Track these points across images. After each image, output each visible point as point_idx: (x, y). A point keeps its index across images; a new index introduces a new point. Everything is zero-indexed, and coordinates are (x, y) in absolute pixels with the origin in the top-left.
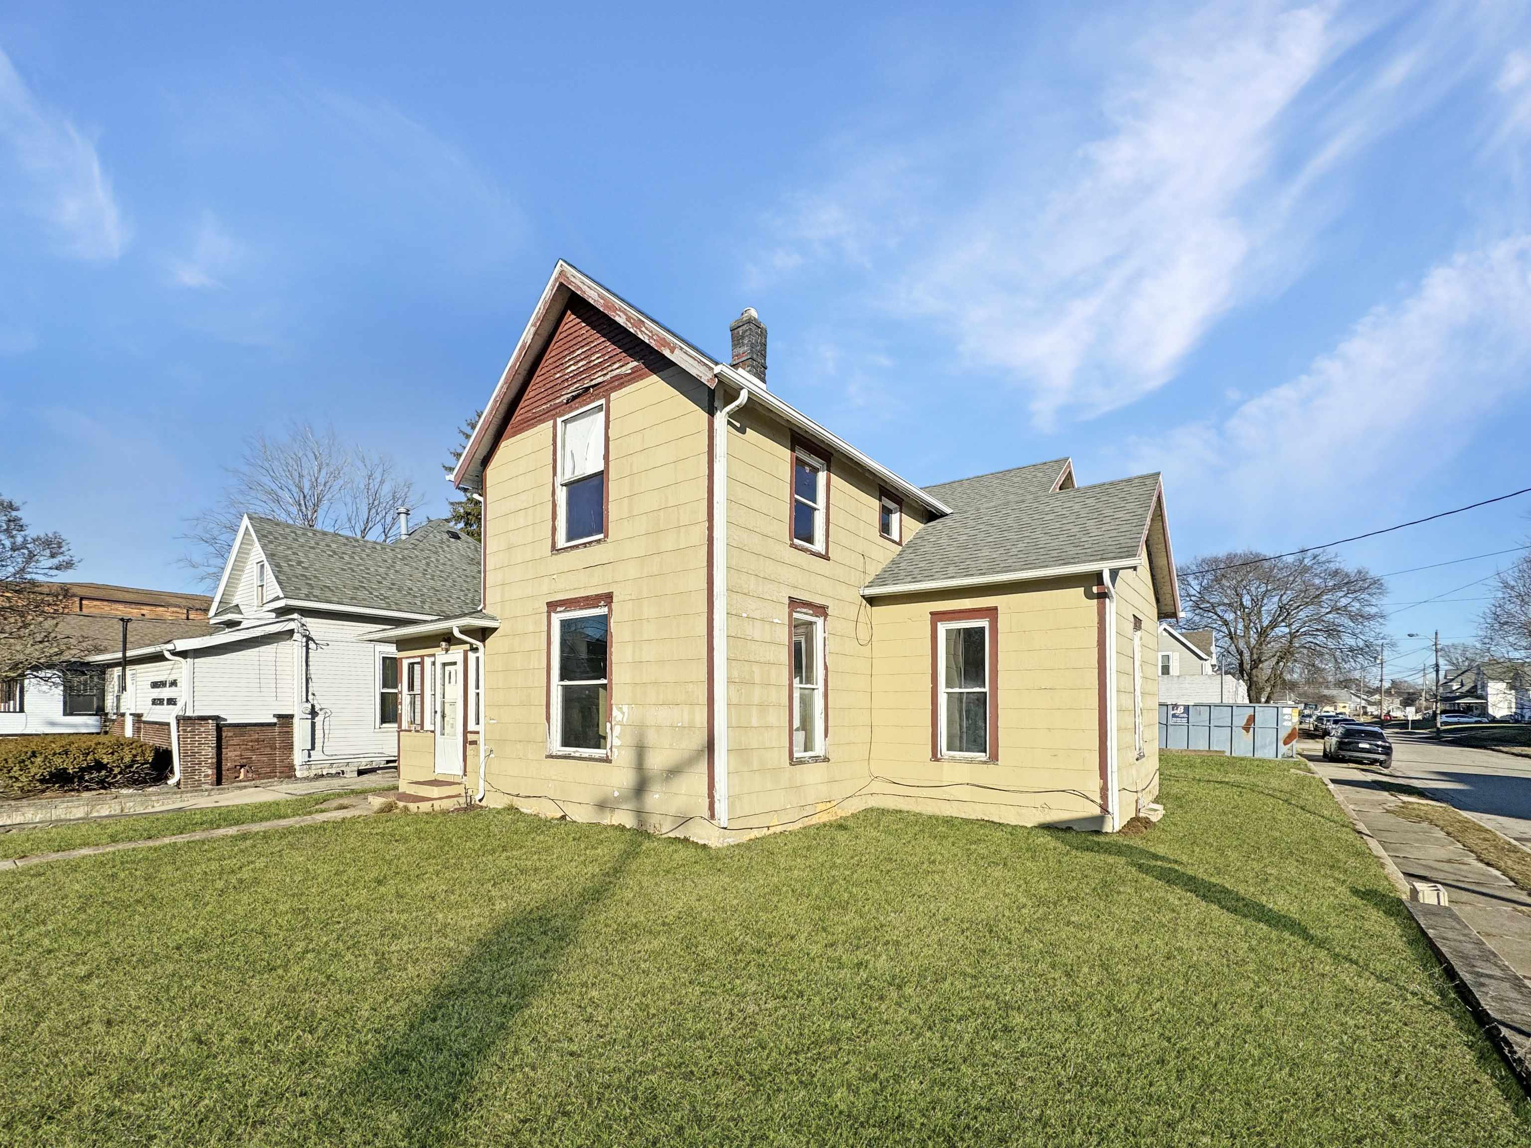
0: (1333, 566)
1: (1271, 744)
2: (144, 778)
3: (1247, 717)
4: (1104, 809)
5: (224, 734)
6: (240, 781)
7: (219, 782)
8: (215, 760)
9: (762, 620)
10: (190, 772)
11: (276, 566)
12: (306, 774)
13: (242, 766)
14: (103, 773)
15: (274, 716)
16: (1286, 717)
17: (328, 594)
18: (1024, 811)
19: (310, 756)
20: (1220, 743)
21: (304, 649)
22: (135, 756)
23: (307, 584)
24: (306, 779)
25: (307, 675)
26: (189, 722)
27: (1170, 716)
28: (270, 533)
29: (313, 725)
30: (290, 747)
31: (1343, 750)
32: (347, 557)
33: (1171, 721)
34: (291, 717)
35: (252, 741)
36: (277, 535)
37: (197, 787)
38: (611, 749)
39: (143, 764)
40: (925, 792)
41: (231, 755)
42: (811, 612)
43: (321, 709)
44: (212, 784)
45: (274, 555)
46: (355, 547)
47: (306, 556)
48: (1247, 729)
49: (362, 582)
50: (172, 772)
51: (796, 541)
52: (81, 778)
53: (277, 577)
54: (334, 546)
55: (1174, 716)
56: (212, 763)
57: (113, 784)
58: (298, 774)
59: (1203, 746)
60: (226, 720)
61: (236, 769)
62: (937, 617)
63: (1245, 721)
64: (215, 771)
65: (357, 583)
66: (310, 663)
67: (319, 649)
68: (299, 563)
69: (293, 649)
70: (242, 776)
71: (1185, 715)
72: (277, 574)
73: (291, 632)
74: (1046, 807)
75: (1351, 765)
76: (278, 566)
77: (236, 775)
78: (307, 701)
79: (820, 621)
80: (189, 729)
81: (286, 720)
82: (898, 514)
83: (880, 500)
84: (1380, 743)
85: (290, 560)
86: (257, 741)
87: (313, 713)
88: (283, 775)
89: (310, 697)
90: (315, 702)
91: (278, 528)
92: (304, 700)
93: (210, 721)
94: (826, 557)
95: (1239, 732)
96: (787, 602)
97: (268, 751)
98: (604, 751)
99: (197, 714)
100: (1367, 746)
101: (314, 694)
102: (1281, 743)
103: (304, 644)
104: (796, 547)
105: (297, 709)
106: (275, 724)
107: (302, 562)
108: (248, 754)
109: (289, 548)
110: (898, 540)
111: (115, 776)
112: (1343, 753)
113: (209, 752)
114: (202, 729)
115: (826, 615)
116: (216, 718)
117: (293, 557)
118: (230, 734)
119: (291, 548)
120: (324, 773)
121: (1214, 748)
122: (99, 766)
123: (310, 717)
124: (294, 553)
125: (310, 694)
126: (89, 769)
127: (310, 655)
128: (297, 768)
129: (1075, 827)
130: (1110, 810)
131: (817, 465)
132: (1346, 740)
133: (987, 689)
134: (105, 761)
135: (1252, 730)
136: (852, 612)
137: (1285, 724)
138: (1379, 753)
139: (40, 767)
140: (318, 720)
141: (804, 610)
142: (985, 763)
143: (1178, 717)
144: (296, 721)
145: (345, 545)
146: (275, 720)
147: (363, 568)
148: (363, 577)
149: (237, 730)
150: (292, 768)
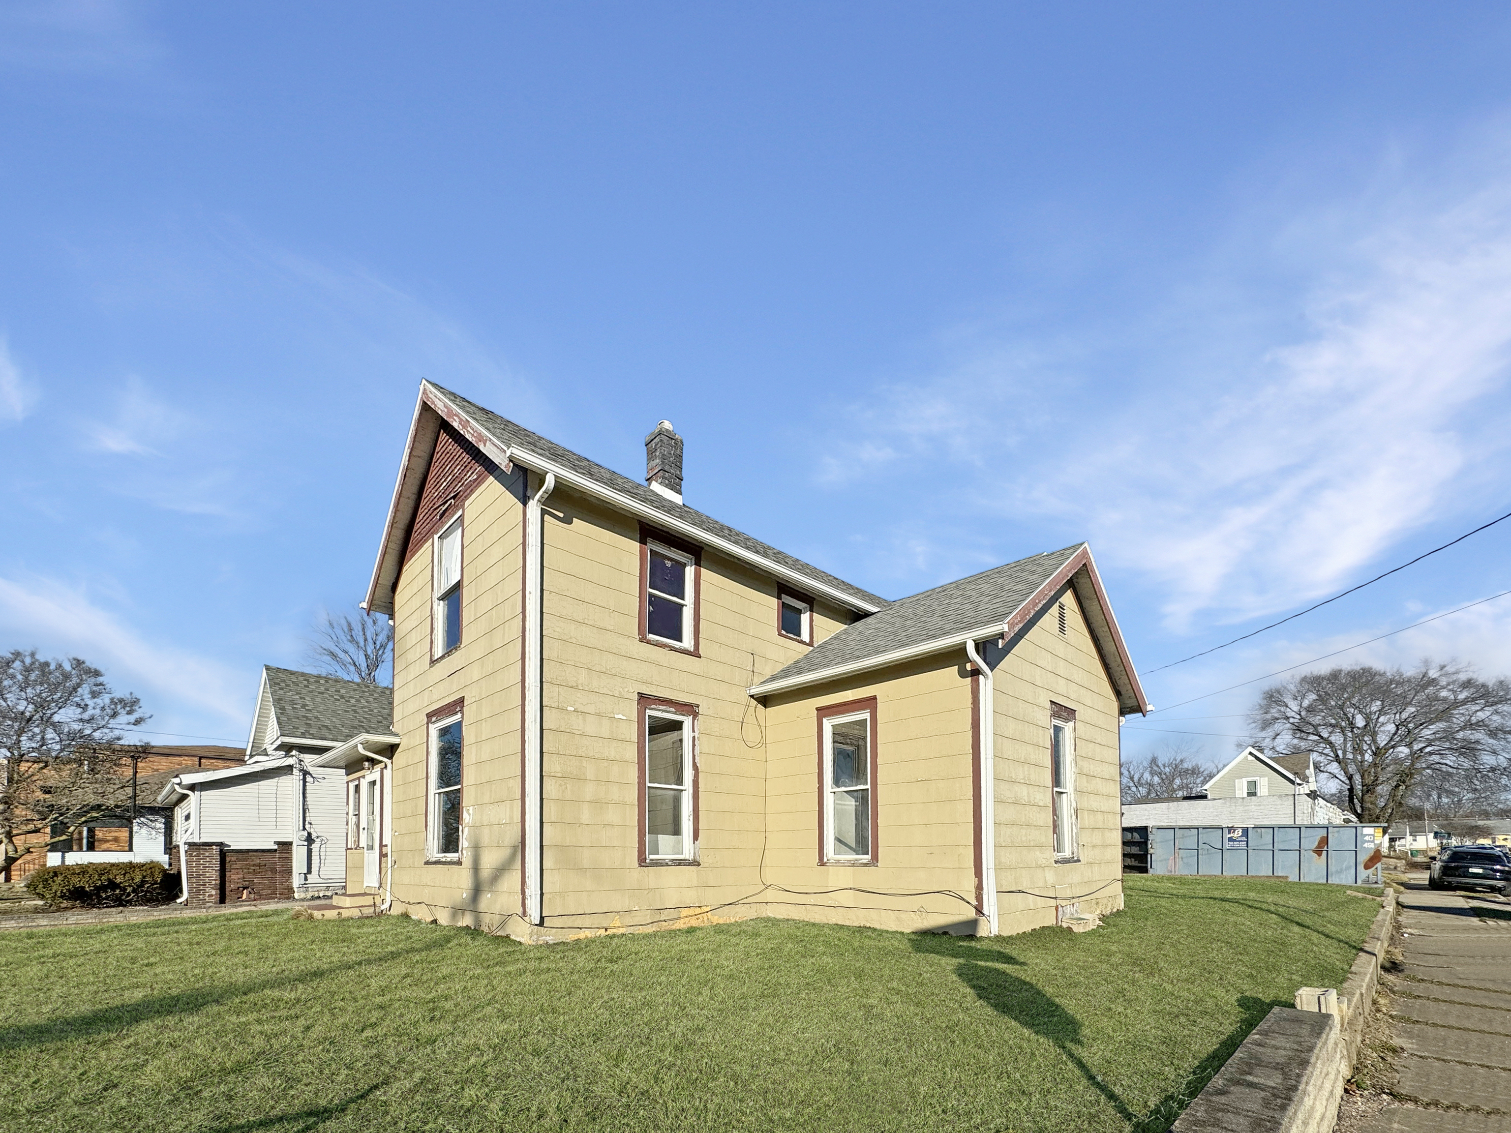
0: (1463, 677)
1: (1348, 868)
2: (157, 898)
3: (1318, 838)
4: (979, 910)
5: (228, 859)
6: (243, 901)
7: (222, 900)
8: (218, 882)
9: (598, 715)
10: (196, 892)
11: (280, 709)
12: (303, 896)
13: (244, 888)
14: (118, 891)
15: (275, 843)
16: (1367, 838)
17: (324, 732)
18: (903, 916)
19: (306, 879)
20: (1287, 868)
21: (301, 782)
22: (144, 877)
23: (307, 724)
24: (303, 900)
25: (304, 805)
26: (195, 847)
27: (1226, 841)
28: (284, 681)
29: (310, 852)
30: (289, 872)
31: (1449, 876)
32: (353, 701)
33: (1227, 845)
34: (291, 844)
35: (254, 865)
36: (289, 682)
37: (202, 904)
38: (462, 851)
39: (153, 885)
40: (811, 899)
41: (234, 878)
42: (673, 710)
43: (317, 837)
44: (215, 903)
45: (281, 700)
46: (364, 692)
47: (313, 700)
48: (1318, 852)
49: (362, 722)
50: (181, 891)
51: (652, 637)
52: (99, 897)
53: (278, 718)
54: (343, 691)
55: (1230, 839)
56: (216, 884)
57: (127, 902)
58: (296, 896)
59: (1266, 871)
60: (229, 846)
61: (239, 891)
62: (823, 712)
63: (1316, 844)
64: (218, 891)
65: (356, 723)
66: (307, 795)
67: (316, 783)
68: (304, 706)
69: (292, 782)
70: (244, 897)
71: (1244, 839)
72: (279, 715)
73: (290, 768)
74: (921, 910)
75: (1458, 893)
76: (283, 709)
77: (239, 895)
78: (304, 829)
79: (687, 721)
80: (195, 853)
81: (285, 846)
82: (808, 613)
83: (779, 598)
84: (1498, 867)
85: (296, 704)
86: (259, 865)
87: (310, 840)
88: (282, 896)
89: (307, 826)
90: (312, 831)
91: (292, 677)
92: (301, 828)
93: (214, 847)
94: (696, 654)
95: (1309, 856)
96: (636, 697)
97: (269, 874)
98: (456, 855)
99: (203, 840)
100: (1480, 871)
101: (310, 824)
102: (1361, 868)
103: (301, 777)
104: (649, 642)
105: (295, 836)
106: (275, 850)
107: (307, 705)
108: (249, 877)
109: (297, 694)
110: (808, 641)
111: (129, 895)
112: (1450, 879)
113: (213, 875)
114: (207, 854)
115: (695, 715)
116: (221, 844)
117: (300, 701)
118: (233, 859)
119: (300, 694)
120: (321, 895)
121: (1279, 873)
122: (113, 885)
123: (306, 843)
124: (301, 698)
125: (307, 823)
126: (103, 888)
127: (307, 788)
128: (296, 890)
129: (950, 932)
130: (985, 911)
131: (683, 560)
132: (1453, 865)
133: (868, 786)
134: (118, 881)
135: (1324, 853)
136: (737, 713)
137: (1366, 845)
138: (1497, 879)
139: (60, 884)
140: (315, 847)
141: (661, 707)
142: (865, 865)
143: (1235, 840)
144: (294, 845)
145: (355, 690)
146: (276, 847)
147: (366, 710)
148: (364, 718)
149: (240, 856)
150: (291, 890)
